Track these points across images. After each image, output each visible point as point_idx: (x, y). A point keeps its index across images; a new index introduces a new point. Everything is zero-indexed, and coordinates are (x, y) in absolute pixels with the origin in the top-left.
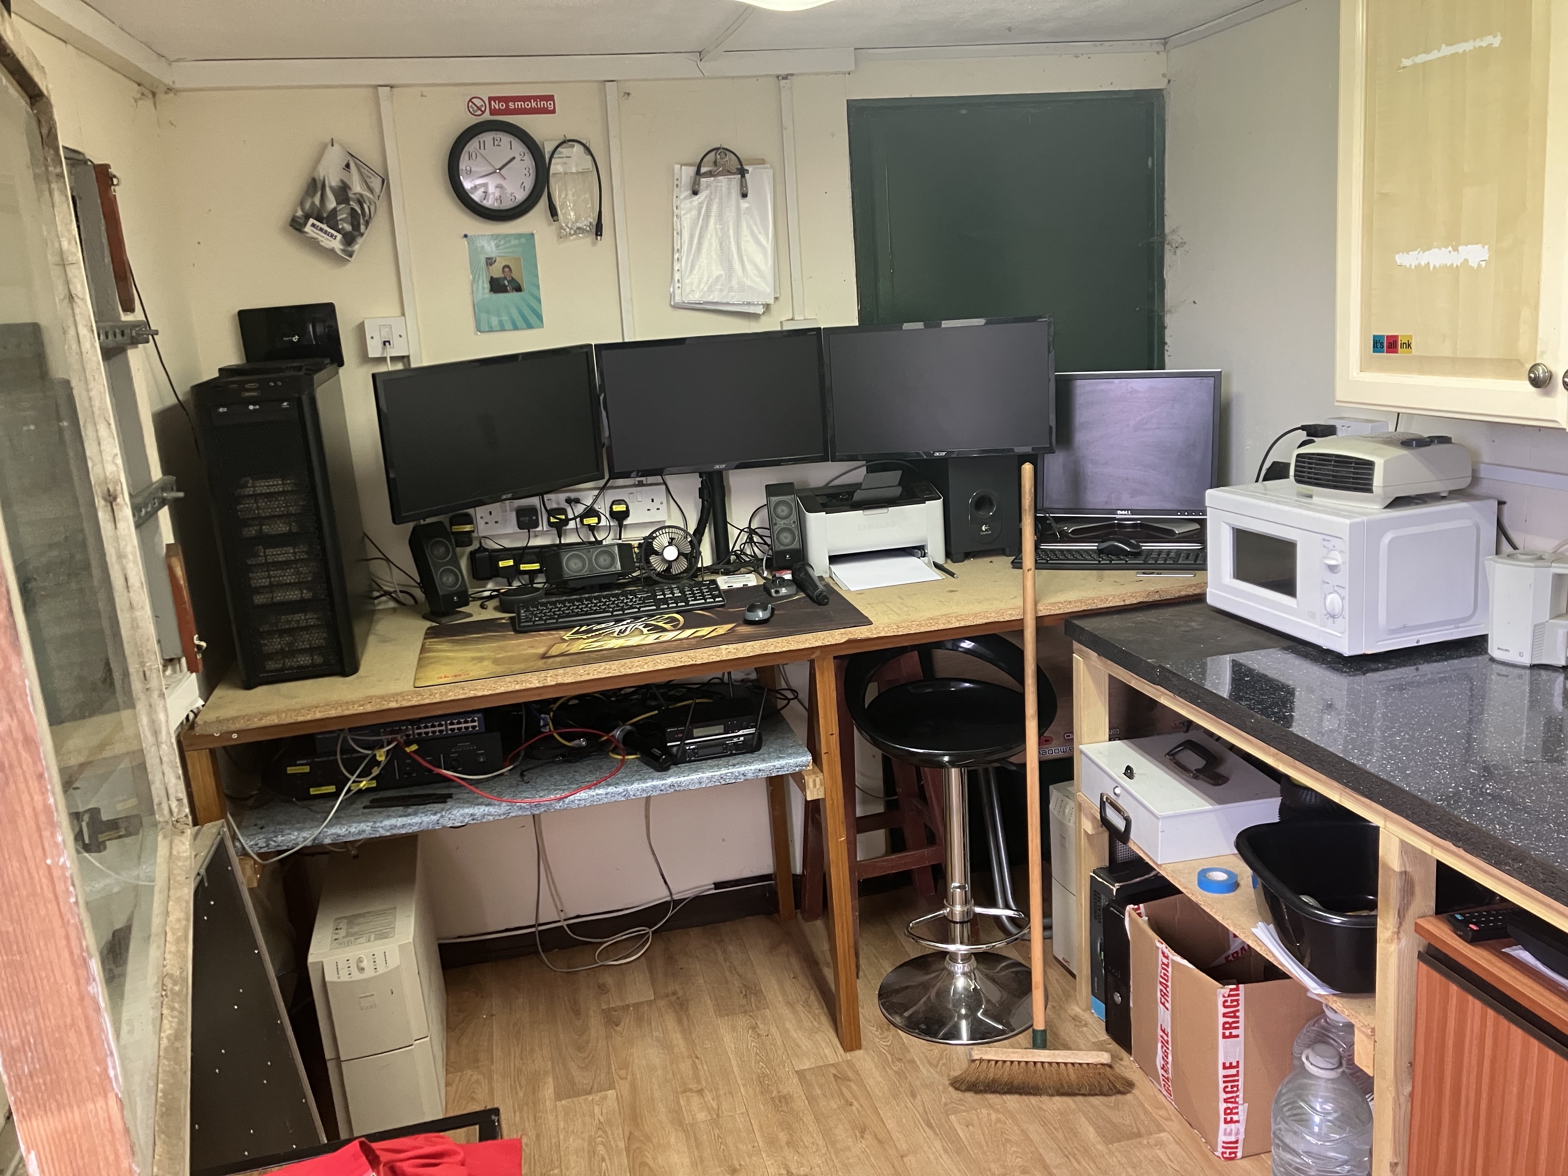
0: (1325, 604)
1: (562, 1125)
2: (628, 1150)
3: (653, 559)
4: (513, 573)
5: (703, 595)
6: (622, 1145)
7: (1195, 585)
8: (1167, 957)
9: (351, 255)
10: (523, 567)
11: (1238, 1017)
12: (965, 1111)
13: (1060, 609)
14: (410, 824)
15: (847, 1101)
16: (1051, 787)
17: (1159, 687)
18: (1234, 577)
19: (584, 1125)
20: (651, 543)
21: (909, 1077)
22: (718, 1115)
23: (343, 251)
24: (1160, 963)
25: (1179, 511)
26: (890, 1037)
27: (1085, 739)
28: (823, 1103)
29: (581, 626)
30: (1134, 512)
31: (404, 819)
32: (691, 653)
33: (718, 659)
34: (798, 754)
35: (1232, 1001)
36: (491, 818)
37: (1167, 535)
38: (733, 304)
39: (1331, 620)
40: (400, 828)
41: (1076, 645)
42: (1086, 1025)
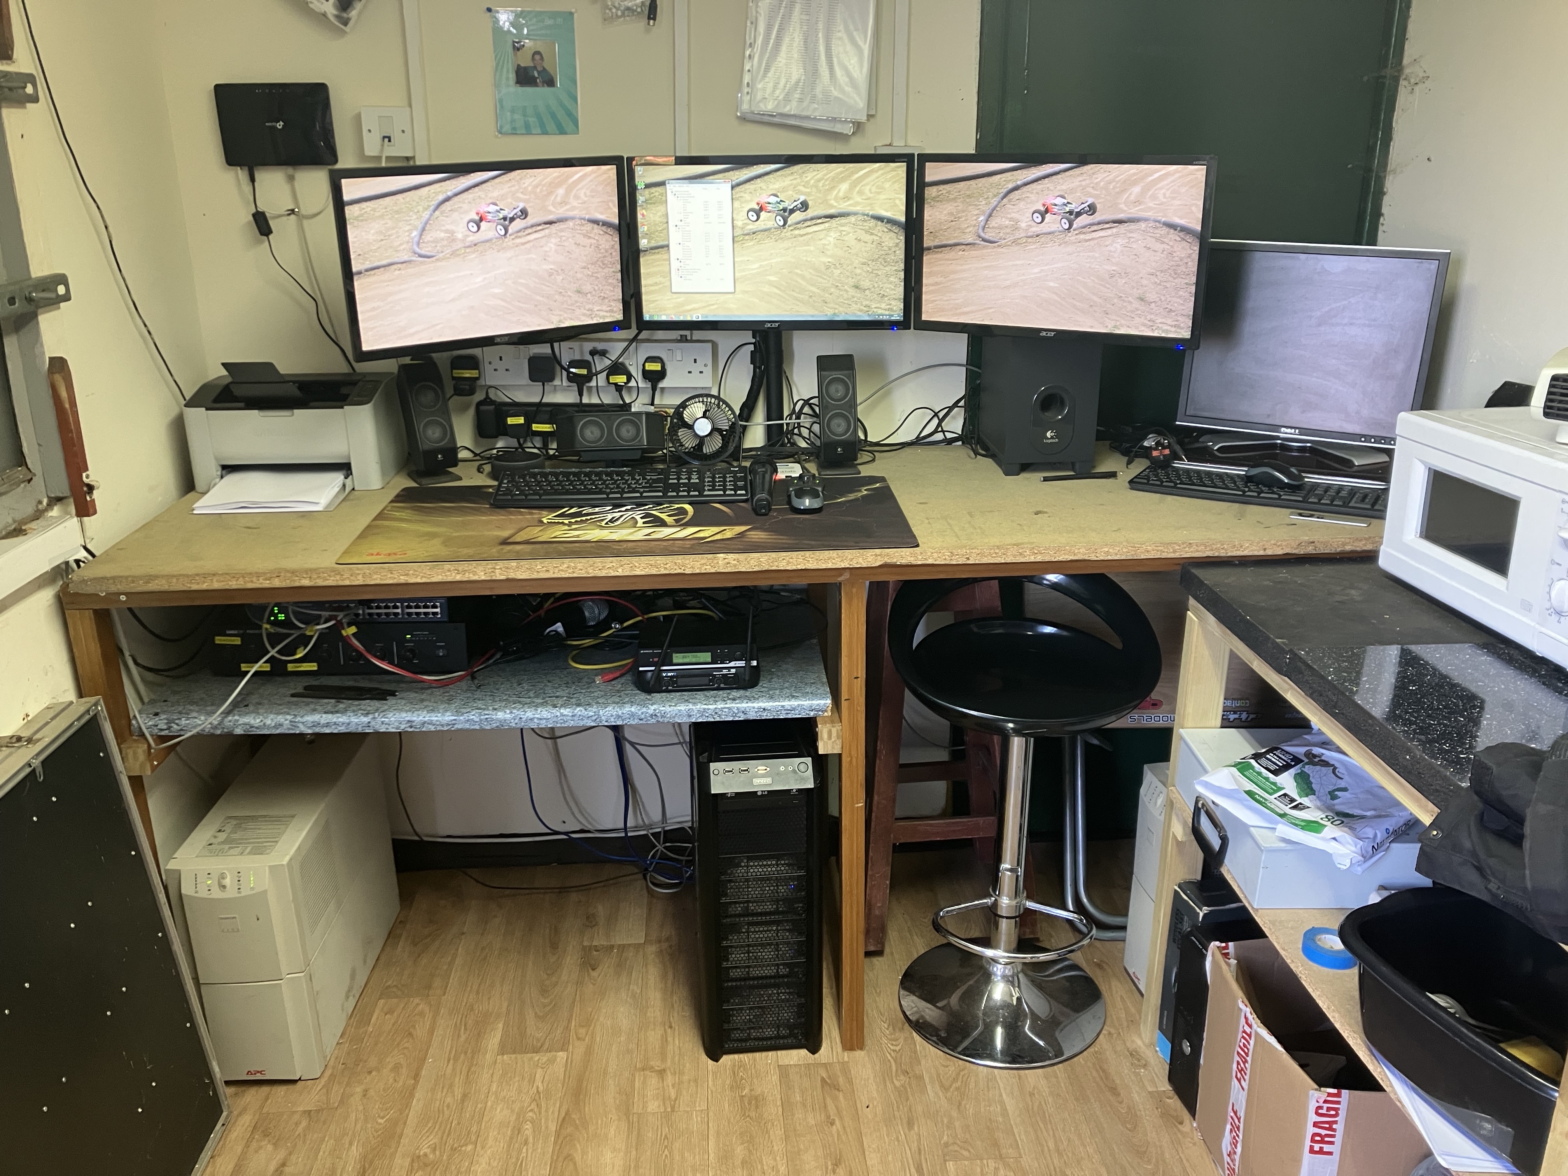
0: (1549, 593)
1: (494, 1087)
2: (558, 1134)
3: (682, 432)
4: (525, 432)
5: (725, 486)
6: (553, 1127)
7: (1366, 539)
8: (1250, 1026)
9: (346, 23)
10: (536, 427)
11: (1334, 1130)
12: (967, 1159)
13: (1175, 552)
14: (335, 723)
15: (828, 1117)
16: (1146, 767)
17: (1286, 678)
18: (1421, 536)
19: (520, 1091)
20: (682, 412)
21: (911, 1098)
22: (673, 1108)
23: (337, 17)
24: (1241, 1029)
25: (1364, 436)
26: (902, 1041)
27: (1189, 722)
28: (799, 1115)
29: (572, 508)
30: (1303, 431)
31: (330, 716)
32: (679, 559)
33: (713, 571)
34: (814, 695)
35: (1329, 1109)
36: (432, 728)
37: (1343, 467)
38: (815, 119)
39: (1555, 617)
40: (323, 726)
41: (1192, 602)
42: (1145, 1066)
